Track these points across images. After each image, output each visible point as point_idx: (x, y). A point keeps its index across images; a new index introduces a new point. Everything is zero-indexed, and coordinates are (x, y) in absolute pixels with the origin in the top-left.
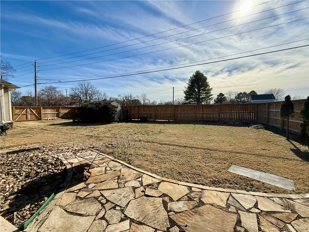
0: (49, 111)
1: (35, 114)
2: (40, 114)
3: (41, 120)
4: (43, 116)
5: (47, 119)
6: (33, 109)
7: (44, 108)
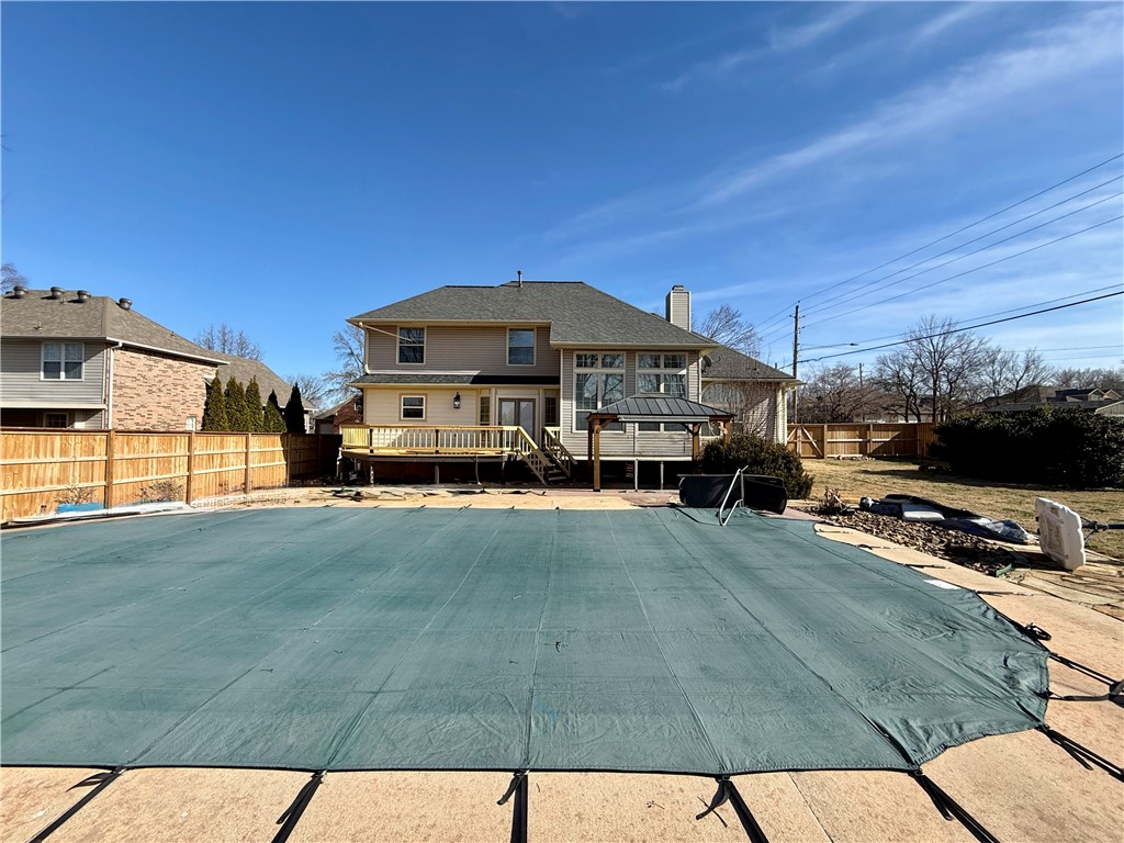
0: (841, 436)
1: (811, 443)
2: (821, 441)
3: (823, 458)
4: (827, 448)
5: (836, 456)
6: (808, 429)
7: (831, 429)
